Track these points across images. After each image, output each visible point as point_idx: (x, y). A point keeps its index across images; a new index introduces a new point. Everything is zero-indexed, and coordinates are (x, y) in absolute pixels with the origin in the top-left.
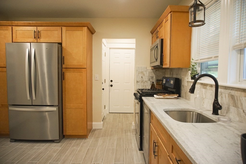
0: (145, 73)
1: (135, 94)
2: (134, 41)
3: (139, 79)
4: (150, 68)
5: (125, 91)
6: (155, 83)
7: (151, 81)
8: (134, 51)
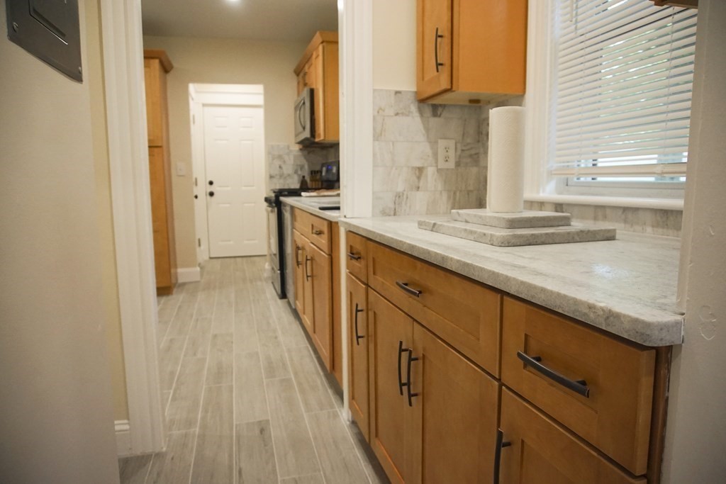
0: (286, 158)
1: (267, 200)
2: (259, 88)
3: (276, 172)
4: (297, 148)
5: (246, 205)
6: (308, 179)
7: (299, 175)
8: (261, 112)
